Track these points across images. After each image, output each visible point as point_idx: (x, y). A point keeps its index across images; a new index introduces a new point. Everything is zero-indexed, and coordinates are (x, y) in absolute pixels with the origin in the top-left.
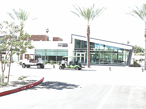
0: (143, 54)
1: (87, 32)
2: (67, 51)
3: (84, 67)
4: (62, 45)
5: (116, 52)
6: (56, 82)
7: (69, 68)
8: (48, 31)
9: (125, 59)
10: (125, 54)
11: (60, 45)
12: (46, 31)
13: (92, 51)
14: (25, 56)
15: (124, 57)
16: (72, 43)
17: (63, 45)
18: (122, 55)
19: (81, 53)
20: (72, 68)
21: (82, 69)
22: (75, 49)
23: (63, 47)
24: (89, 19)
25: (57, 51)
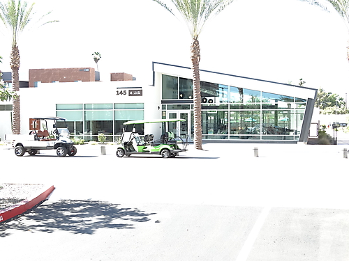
0: (340, 111)
1: (192, 54)
2: (141, 106)
3: (185, 150)
4: (127, 92)
5: (271, 107)
6: (88, 202)
7: (144, 152)
8: (98, 57)
9: (296, 125)
10: (295, 111)
11: (123, 90)
12: (93, 57)
13: (209, 104)
14: (31, 123)
15: (293, 118)
16: (154, 85)
17: (130, 91)
18: (289, 114)
19: (179, 112)
20: (152, 153)
21: (181, 154)
22: (162, 102)
23: (130, 95)
24: (195, 17)
25: (115, 107)
